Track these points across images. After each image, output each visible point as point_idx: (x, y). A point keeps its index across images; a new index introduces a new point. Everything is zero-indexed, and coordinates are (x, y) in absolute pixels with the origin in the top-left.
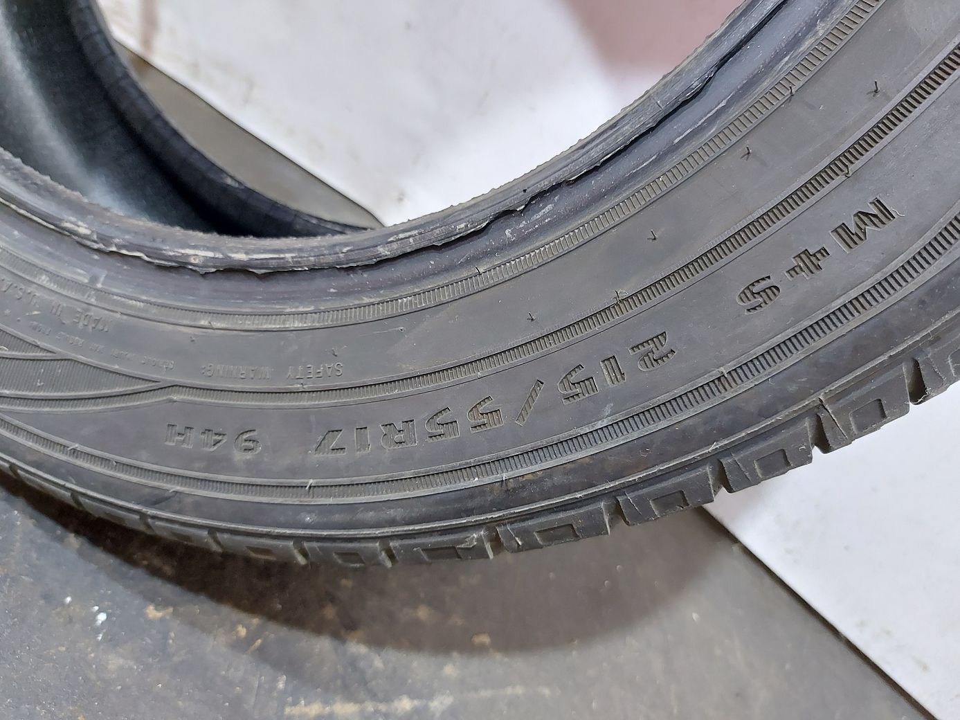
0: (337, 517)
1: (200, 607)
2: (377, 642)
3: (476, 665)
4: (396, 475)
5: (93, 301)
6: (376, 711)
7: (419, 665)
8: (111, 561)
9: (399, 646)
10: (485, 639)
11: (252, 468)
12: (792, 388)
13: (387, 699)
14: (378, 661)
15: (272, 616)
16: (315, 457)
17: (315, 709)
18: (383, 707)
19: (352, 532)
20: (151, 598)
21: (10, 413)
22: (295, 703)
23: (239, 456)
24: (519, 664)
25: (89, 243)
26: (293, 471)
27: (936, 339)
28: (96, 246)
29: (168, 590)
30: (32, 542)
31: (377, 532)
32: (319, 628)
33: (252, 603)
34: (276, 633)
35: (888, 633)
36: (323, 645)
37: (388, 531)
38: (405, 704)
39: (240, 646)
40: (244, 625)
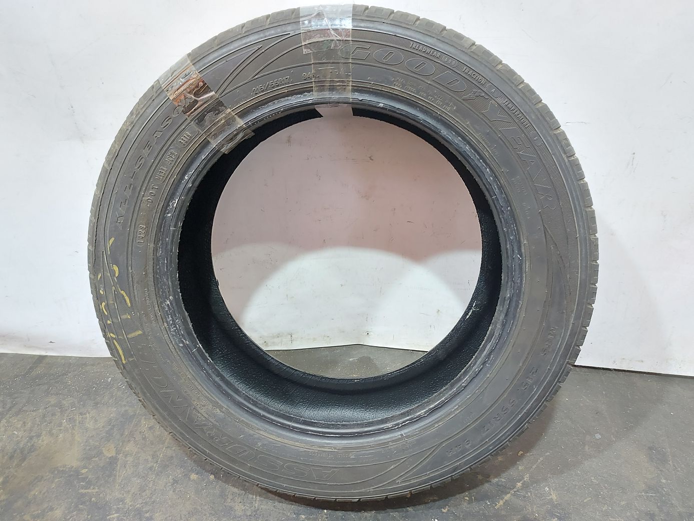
0: (497, 443)
1: (452, 501)
2: (497, 475)
3: (525, 461)
4: (504, 426)
5: (406, 440)
6: (515, 492)
7: (512, 472)
8: (422, 506)
9: (504, 472)
10: (521, 452)
11: (472, 446)
12: (561, 363)
13: (514, 487)
14: (503, 479)
15: (469, 489)
16: (484, 435)
17: (501, 502)
18: (515, 490)
19: (502, 444)
20: (440, 508)
21: (406, 478)
22: (496, 505)
23: (467, 447)
24: (534, 451)
25: (394, 428)
26: (482, 441)
27: (577, 340)
28: (396, 428)
29: (441, 502)
30: (403, 517)
31: (507, 440)
32: (482, 483)
33: (462, 490)
34: (474, 492)
35: (624, 359)
36: (487, 486)
37: (509, 438)
38: (519, 484)
39: (470, 502)
40: (466, 496)
